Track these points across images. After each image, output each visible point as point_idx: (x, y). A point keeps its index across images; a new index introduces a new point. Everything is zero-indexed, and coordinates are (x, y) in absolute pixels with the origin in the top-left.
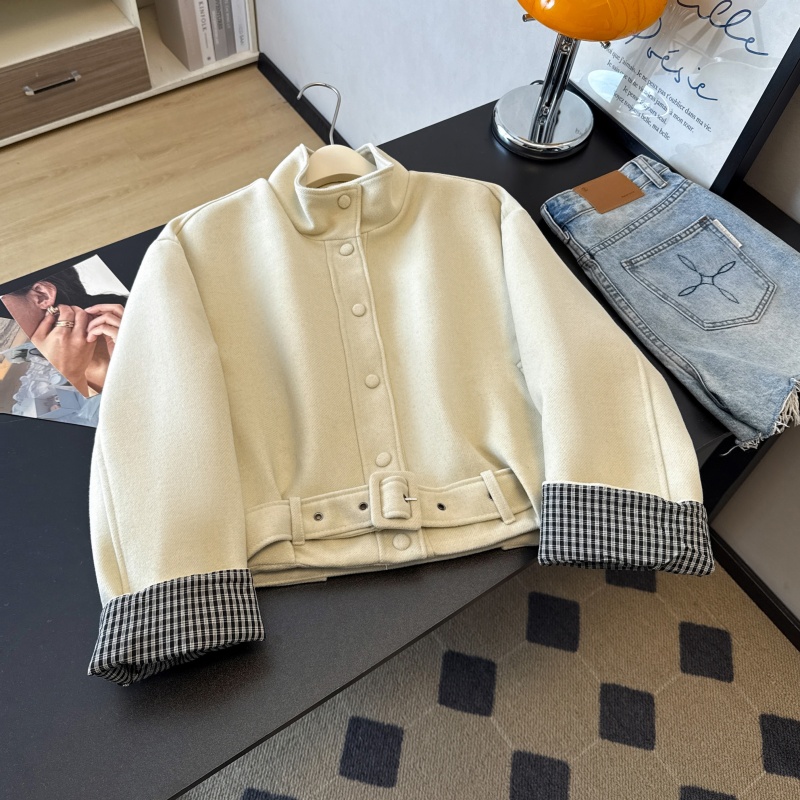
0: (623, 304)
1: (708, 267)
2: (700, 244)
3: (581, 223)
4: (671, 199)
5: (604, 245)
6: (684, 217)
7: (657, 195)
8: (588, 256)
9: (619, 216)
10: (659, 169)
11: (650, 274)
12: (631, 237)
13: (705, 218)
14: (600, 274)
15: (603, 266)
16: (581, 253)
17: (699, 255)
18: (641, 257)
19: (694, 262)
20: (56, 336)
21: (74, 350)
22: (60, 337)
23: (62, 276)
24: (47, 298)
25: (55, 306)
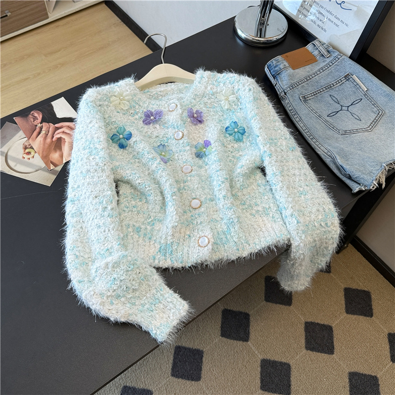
0: (298, 119)
2: (343, 89)
3: (283, 75)
5: (292, 87)
6: (337, 74)
7: (324, 62)
8: (283, 93)
9: (302, 72)
11: (313, 104)
12: (307, 84)
13: (348, 74)
14: (288, 103)
15: (290, 99)
16: (281, 91)
17: (341, 95)
18: (311, 95)
19: (339, 99)
20: (40, 138)
21: (47, 146)
22: (42, 139)
23: (45, 108)
24: (38, 119)
25: (41, 123)
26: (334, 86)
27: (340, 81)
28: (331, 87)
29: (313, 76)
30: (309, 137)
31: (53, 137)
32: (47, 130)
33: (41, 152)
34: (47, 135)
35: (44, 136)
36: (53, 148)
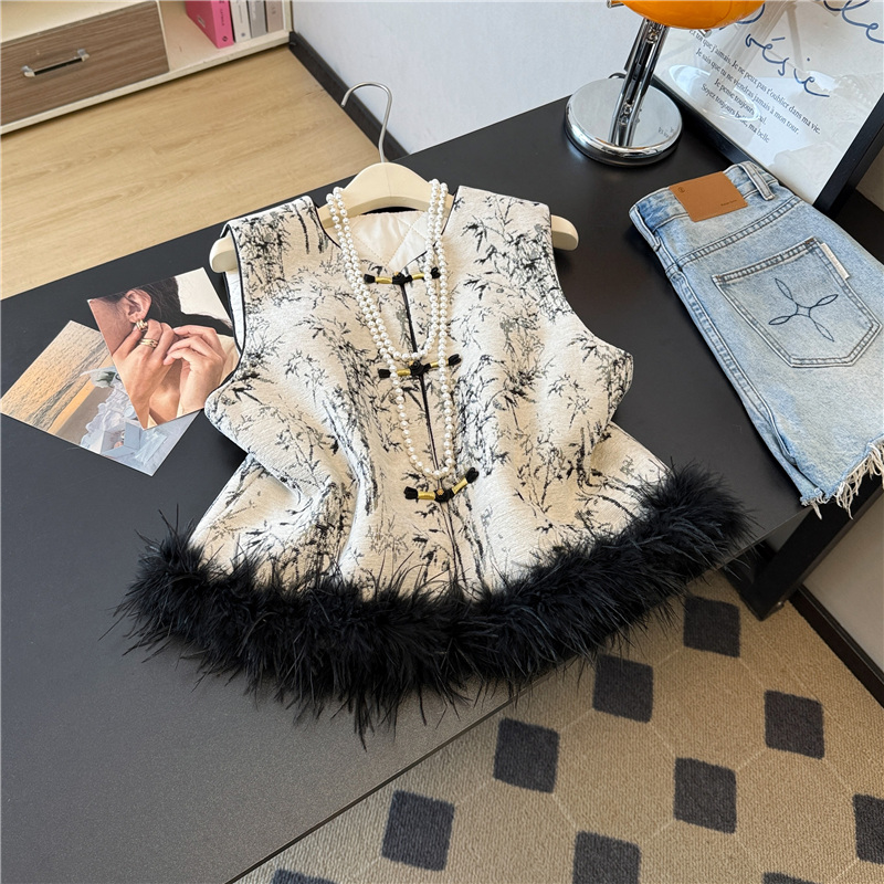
2: (802, 269)
4: (776, 215)
5: (696, 255)
6: (789, 236)
7: (761, 208)
8: (676, 268)
11: (741, 296)
12: (727, 251)
13: (812, 240)
14: (687, 289)
16: (670, 264)
17: (798, 282)
18: (736, 275)
19: (792, 289)
20: (138, 354)
21: (148, 373)
22: (141, 357)
23: (159, 286)
24: (139, 310)
25: (145, 320)
26: (783, 260)
27: (795, 251)
28: (777, 262)
31: (165, 356)
32: (156, 337)
33: (133, 386)
34: (153, 349)
35: (146, 351)
36: (161, 380)
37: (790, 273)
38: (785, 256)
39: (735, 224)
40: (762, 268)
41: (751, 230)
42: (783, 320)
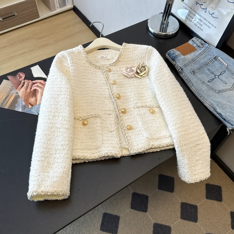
0: (191, 85)
1: (217, 73)
2: (214, 65)
3: (178, 59)
4: (205, 51)
5: (185, 66)
6: (209, 56)
7: (200, 50)
8: (181, 69)
9: (190, 56)
10: (200, 41)
11: (199, 76)
12: (193, 63)
13: (216, 57)
14: (184, 75)
15: (185, 73)
16: (179, 69)
17: (214, 69)
18: (197, 70)
19: (213, 71)
20: (23, 89)
21: (27, 93)
22: (24, 90)
23: (27, 71)
24: (22, 77)
25: (24, 80)
26: (209, 63)
27: (212, 61)
28: (207, 64)
29: (196, 58)
30: (199, 95)
31: (31, 89)
32: (28, 84)
33: (23, 97)
34: (27, 87)
35: (26, 88)
36: (31, 95)
37: (211, 67)
38: (209, 62)
39: (195, 55)
40: (204, 67)
41: (199, 56)
42: (212, 80)
